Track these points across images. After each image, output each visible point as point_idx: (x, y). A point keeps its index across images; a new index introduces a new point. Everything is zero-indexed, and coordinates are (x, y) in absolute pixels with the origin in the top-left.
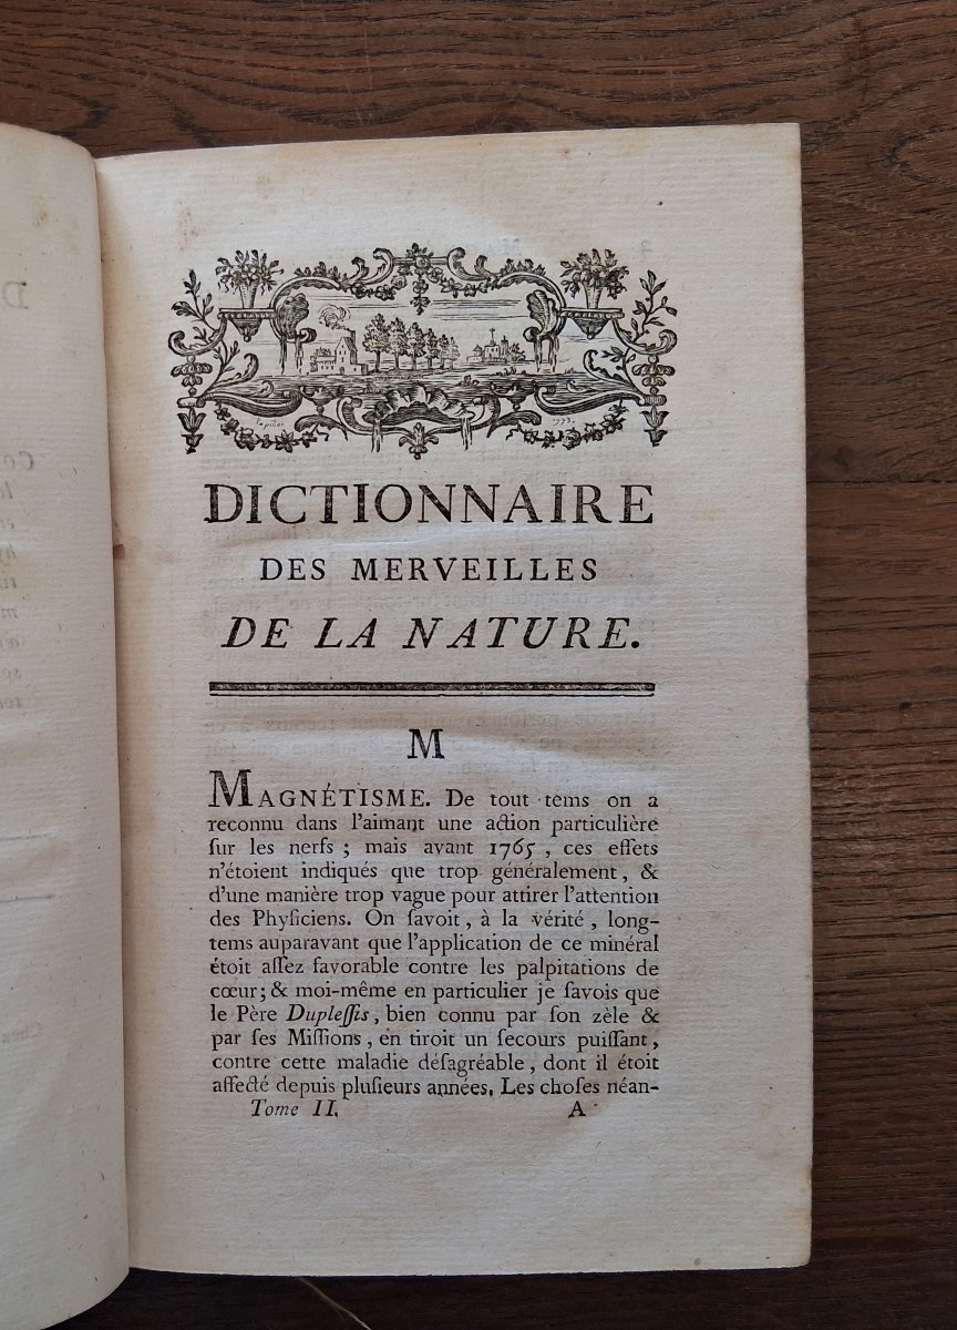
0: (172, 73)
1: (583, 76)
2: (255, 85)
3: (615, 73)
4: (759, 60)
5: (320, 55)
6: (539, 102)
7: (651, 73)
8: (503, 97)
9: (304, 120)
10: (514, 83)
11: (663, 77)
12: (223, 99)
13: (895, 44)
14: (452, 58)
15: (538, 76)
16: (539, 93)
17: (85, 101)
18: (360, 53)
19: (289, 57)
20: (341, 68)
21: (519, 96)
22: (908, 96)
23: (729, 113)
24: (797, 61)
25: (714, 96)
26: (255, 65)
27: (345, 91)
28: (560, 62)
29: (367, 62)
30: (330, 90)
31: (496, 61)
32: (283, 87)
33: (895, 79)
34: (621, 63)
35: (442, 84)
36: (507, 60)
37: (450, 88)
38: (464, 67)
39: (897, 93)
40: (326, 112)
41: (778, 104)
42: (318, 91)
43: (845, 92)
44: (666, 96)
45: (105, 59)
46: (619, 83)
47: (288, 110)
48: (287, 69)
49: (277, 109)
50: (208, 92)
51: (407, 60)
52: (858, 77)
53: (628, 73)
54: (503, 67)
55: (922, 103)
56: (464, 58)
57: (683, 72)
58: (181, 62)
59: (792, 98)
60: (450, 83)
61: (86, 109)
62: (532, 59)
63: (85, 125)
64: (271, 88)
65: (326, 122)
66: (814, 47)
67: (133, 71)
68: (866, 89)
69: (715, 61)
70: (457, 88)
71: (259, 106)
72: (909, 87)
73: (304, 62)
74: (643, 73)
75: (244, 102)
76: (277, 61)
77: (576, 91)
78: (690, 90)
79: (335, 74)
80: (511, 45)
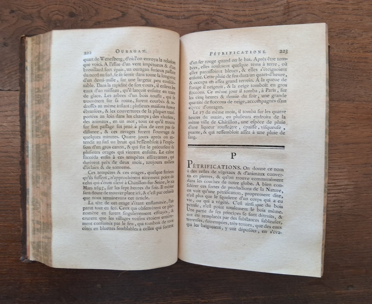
0: (140, 6)
1: (228, 10)
2: (158, 9)
3: (235, 10)
4: (266, 8)
5: (172, 4)
6: (219, 16)
7: (243, 10)
8: (211, 14)
9: (169, 18)
10: (214, 11)
11: (245, 11)
12: (151, 12)
13: (295, 6)
14: (200, 6)
15: (219, 10)
16: (219, 14)
17: (121, 12)
18: (181, 4)
19: (166, 4)
20: (177, 7)
21: (215, 14)
22: (297, 17)
23: (259, 20)
24: (274, 9)
25: (256, 16)
26: (158, 5)
27: (178, 12)
28: (223, 7)
29: (183, 6)
30: (174, 11)
31: (210, 7)
32: (164, 10)
33: (294, 14)
34: (236, 8)
35: (198, 11)
36: (212, 6)
37: (200, 12)
38: (203, 7)
39: (295, 16)
40: (173, 16)
41: (270, 18)
42: (172, 11)
43: (284, 16)
44: (246, 16)
45: (126, 3)
46: (236, 12)
47: (165, 15)
48: (165, 6)
49: (163, 15)
50: (148, 11)
51: (191, 6)
52: (287, 13)
53: (238, 10)
54: (211, 8)
55: (300, 19)
56: (204, 6)
57: (250, 11)
58: (143, 4)
59: (273, 17)
60: (200, 11)
61: (122, 13)
62: (218, 7)
63: (121, 17)
64: (162, 10)
65: (173, 18)
66: (278, 6)
67: (132, 5)
68: (288, 16)
69: (257, 8)
70: (202, 12)
71: (159, 14)
72: (298, 15)
73: (169, 5)
74: (241, 10)
75: (155, 13)
76: (163, 4)
77: (227, 14)
78: (251, 15)
79: (175, 8)
80: (213, 3)
